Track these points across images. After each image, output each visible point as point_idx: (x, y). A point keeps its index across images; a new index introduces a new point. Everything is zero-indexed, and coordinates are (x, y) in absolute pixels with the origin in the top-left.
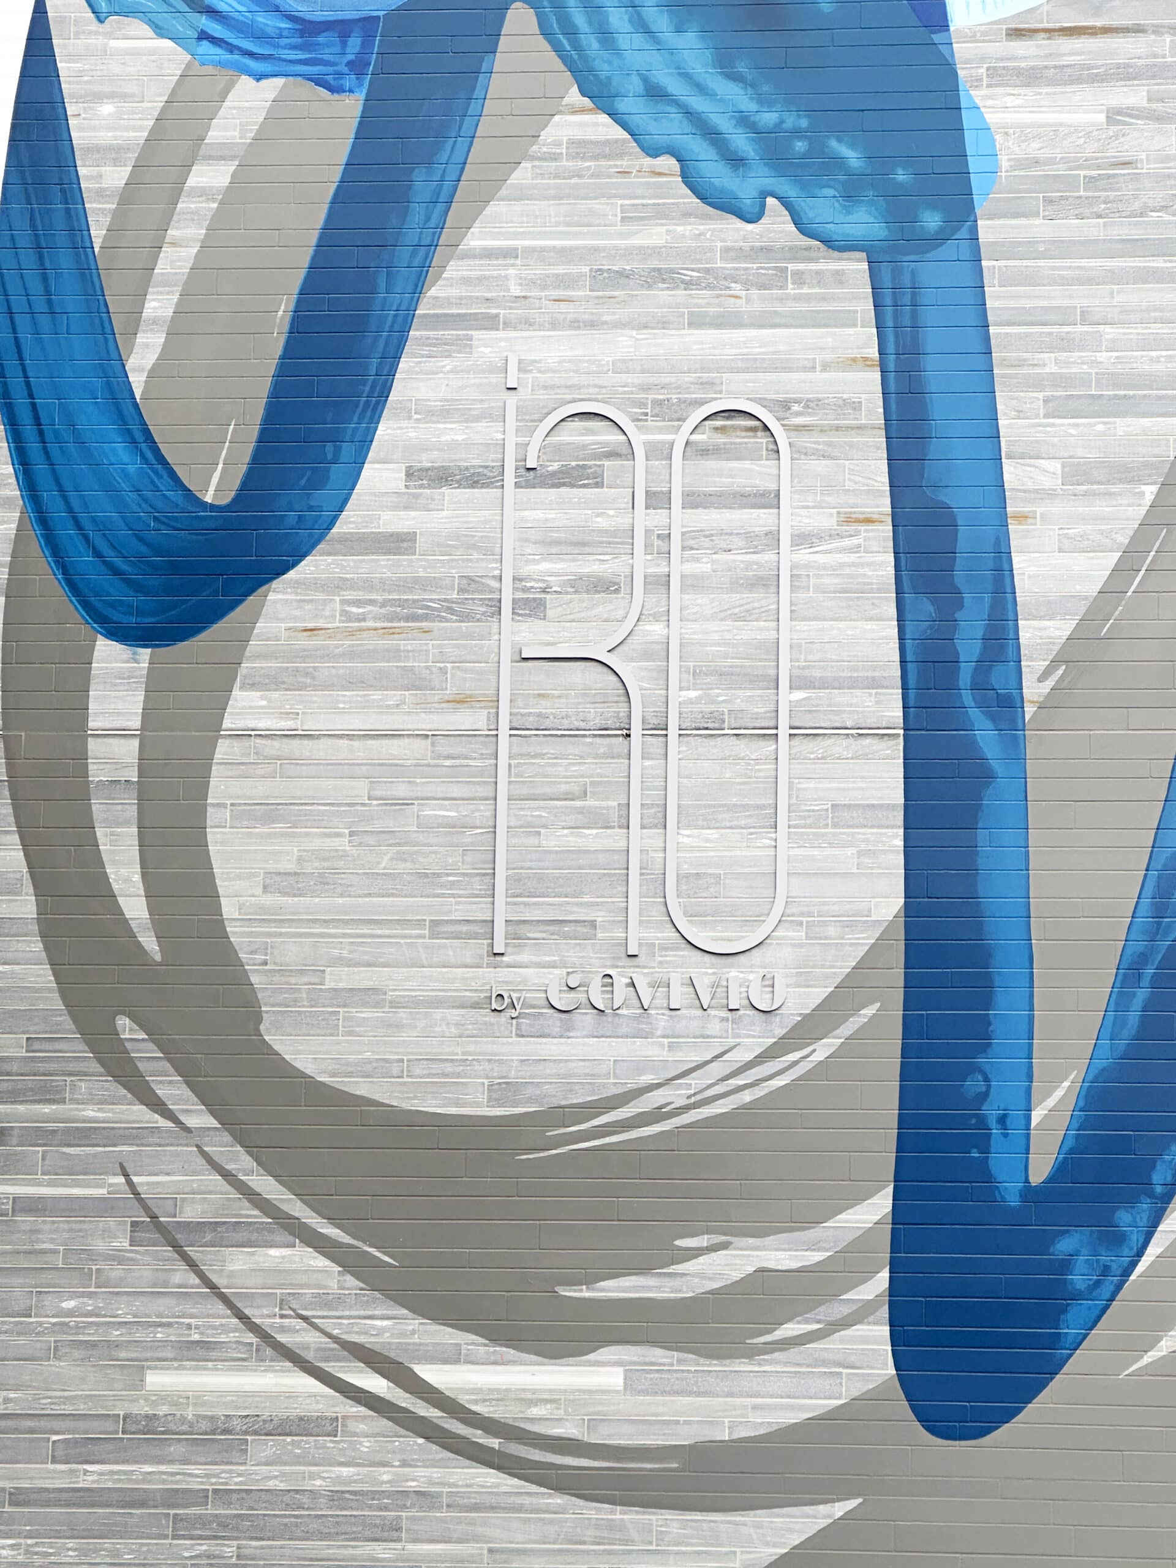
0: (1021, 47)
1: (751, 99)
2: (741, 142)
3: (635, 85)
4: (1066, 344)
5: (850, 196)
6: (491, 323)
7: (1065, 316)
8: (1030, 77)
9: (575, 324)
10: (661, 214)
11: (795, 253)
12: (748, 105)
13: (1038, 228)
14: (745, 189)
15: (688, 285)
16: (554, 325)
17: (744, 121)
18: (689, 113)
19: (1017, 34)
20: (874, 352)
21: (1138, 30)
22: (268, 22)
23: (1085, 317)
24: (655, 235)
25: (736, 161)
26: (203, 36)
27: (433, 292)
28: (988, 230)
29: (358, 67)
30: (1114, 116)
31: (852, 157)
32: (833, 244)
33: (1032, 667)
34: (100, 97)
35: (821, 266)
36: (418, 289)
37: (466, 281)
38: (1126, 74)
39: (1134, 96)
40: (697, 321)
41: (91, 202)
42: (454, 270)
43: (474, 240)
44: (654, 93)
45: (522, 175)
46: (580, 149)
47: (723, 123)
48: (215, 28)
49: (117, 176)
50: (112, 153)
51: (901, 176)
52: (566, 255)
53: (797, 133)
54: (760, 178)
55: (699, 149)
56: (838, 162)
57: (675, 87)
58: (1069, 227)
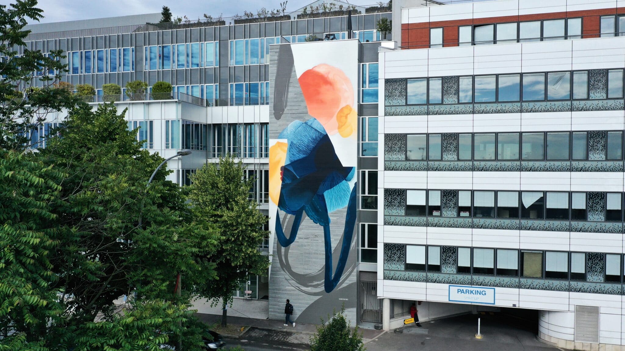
3: (310, 215)
5: (322, 223)
15: (313, 227)
17: (316, 218)
19: (332, 214)
20: (324, 232)
22: (290, 211)
29: (295, 214)
31: (322, 220)
33: (332, 251)
36: (299, 226)
48: (287, 211)
53: (319, 219)
54: (317, 221)
55: (314, 219)
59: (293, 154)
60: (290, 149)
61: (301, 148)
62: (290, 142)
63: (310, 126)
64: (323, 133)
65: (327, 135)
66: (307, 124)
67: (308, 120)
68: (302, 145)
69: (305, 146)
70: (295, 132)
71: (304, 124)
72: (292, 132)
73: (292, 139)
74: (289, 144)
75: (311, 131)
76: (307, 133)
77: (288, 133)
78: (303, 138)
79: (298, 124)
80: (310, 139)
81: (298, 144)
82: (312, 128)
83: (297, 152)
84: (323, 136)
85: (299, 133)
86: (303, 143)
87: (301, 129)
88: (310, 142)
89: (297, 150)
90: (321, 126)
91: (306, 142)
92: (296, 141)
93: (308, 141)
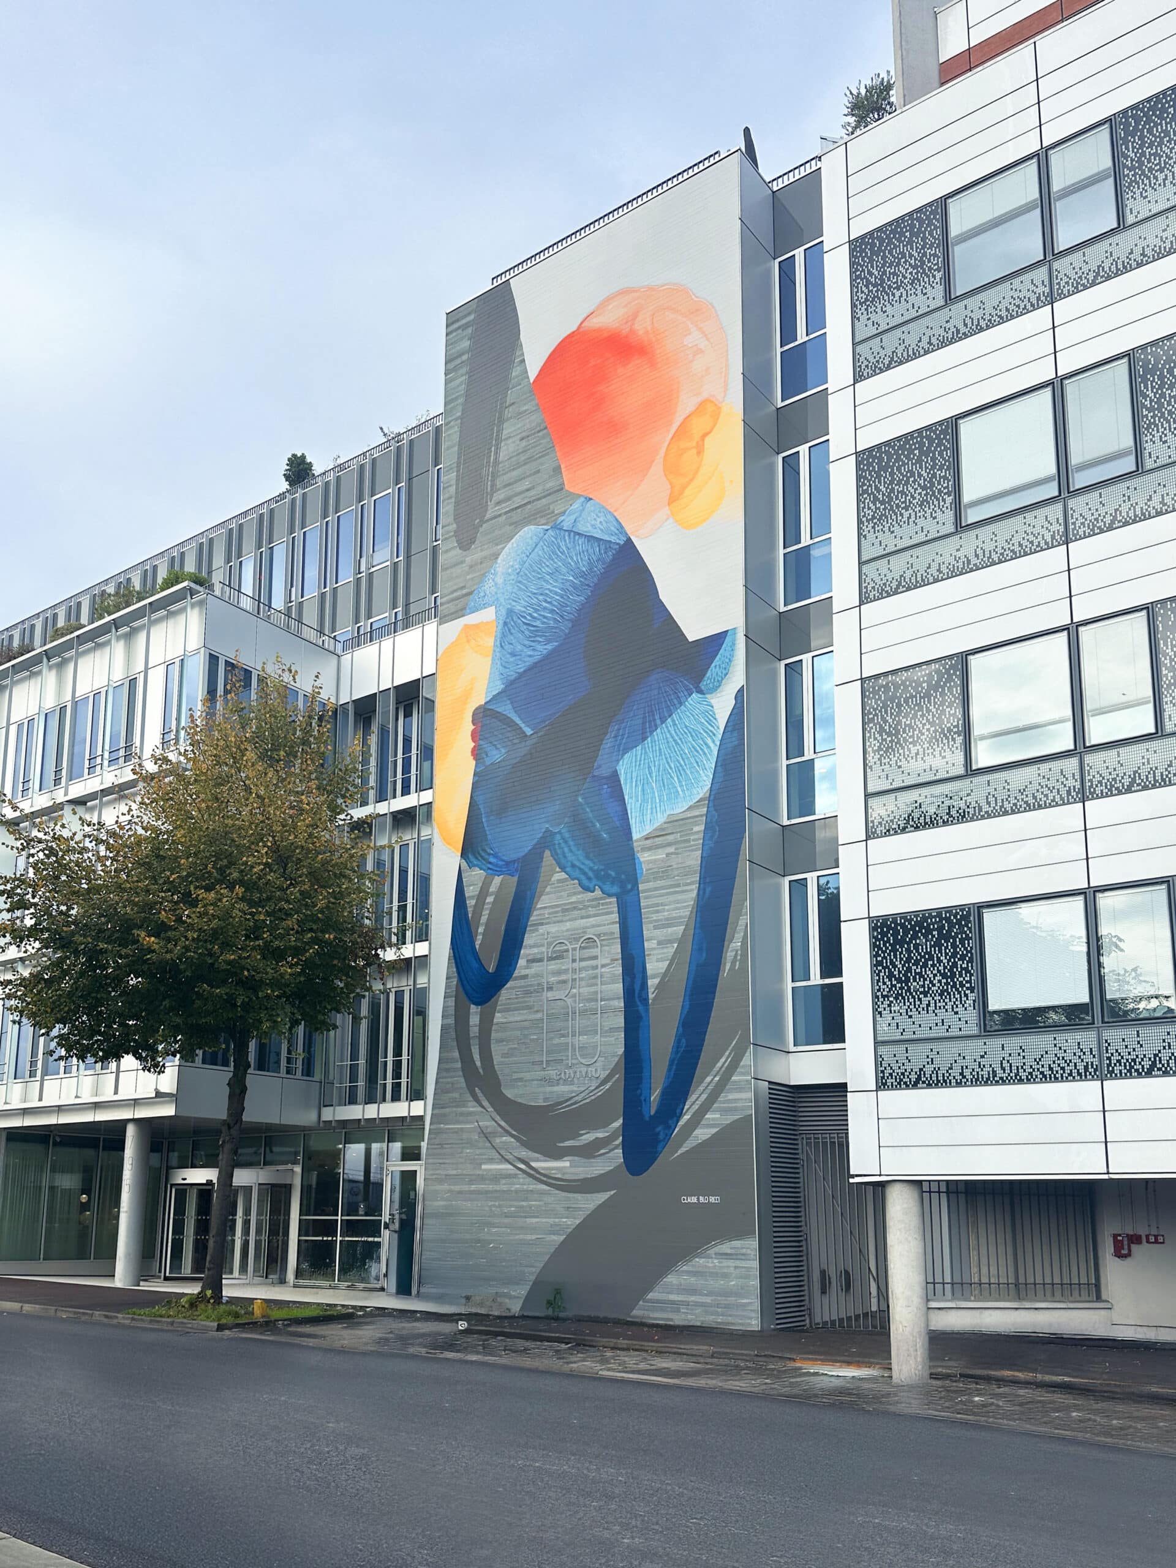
0: (648, 842)
2: (590, 874)
3: (569, 864)
4: (657, 912)
5: (613, 883)
6: (542, 924)
7: (657, 905)
8: (649, 849)
9: (559, 922)
10: (575, 894)
11: (601, 899)
12: (592, 865)
13: (651, 885)
14: (591, 886)
15: (581, 909)
16: (555, 923)
17: (591, 869)
18: (580, 869)
19: (647, 839)
20: (617, 920)
21: (673, 833)
22: (501, 863)
23: (662, 905)
24: (574, 899)
25: (589, 879)
26: (489, 868)
27: (531, 919)
28: (641, 887)
29: (516, 870)
30: (668, 855)
31: (613, 874)
32: (610, 895)
33: (651, 990)
34: (470, 885)
35: (607, 900)
36: (528, 919)
37: (537, 915)
38: (669, 844)
39: (671, 849)
40: (582, 918)
42: (535, 913)
43: (539, 906)
44: (573, 866)
45: (548, 889)
46: (559, 881)
47: (587, 870)
48: (490, 866)
49: (473, 902)
50: (471, 897)
51: (623, 877)
52: (556, 906)
53: (602, 870)
54: (595, 882)
55: (583, 877)
56: (610, 875)
57: (577, 864)
58: (659, 883)
59: (513, 654)
60: (503, 635)
61: (538, 623)
62: (504, 612)
63: (570, 531)
64: (613, 539)
65: (629, 541)
66: (561, 529)
67: (564, 512)
68: (545, 608)
69: (552, 611)
70: (521, 573)
71: (550, 532)
72: (510, 575)
73: (509, 599)
74: (501, 622)
75: (574, 547)
76: (561, 560)
77: (496, 584)
78: (547, 582)
79: (531, 538)
80: (571, 578)
81: (531, 611)
82: (577, 537)
83: (527, 643)
84: (614, 552)
85: (534, 571)
86: (546, 601)
87: (540, 553)
88: (571, 589)
89: (527, 633)
90: (609, 517)
91: (556, 593)
92: (522, 602)
93: (562, 589)
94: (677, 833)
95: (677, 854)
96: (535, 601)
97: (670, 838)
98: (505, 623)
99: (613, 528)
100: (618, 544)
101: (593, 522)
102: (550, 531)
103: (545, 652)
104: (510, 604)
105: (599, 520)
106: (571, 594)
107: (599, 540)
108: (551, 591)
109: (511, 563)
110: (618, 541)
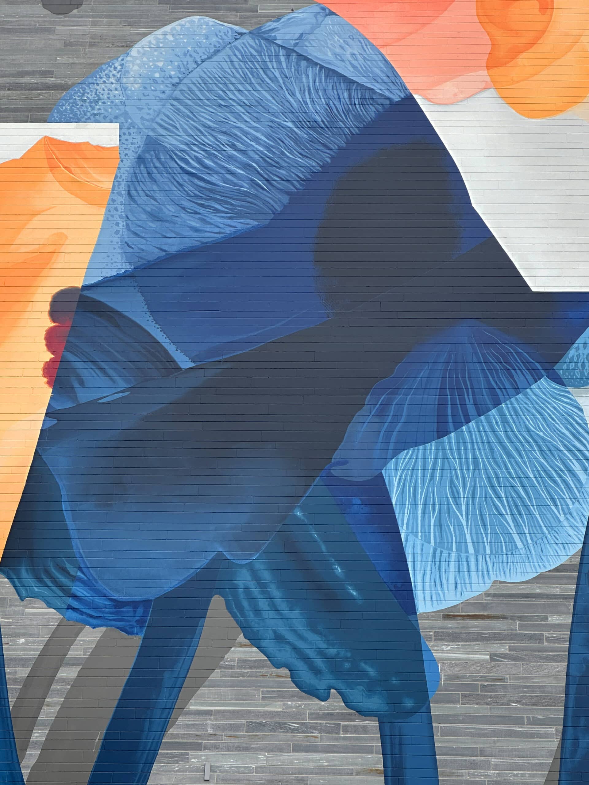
0: (450, 623)
1: (324, 642)
2: (319, 662)
3: (270, 634)
4: (473, 766)
5: (370, 690)
6: (198, 747)
7: (472, 752)
9: (239, 748)
10: (281, 696)
11: (344, 717)
12: (323, 646)
13: (459, 708)
14: (321, 685)
15: (293, 730)
16: (228, 749)
17: (321, 653)
18: (295, 648)
19: (447, 617)
21: (504, 617)
22: (100, 601)
23: (482, 753)
24: (277, 707)
25: (317, 672)
26: (69, 607)
27: (171, 731)
28: (435, 709)
29: (141, 623)
30: (493, 657)
31: (371, 671)
32: (363, 713)
34: (19, 636)
35: (357, 723)
36: (164, 730)
37: (187, 726)
38: (498, 638)
40: (297, 749)
41: (10, 685)
42: (182, 720)
43: (192, 707)
44: (279, 638)
45: (216, 675)
46: (244, 663)
47: (311, 654)
48: (75, 604)
49: (23, 673)
50: (21, 662)
51: (394, 681)
52: (235, 714)
53: (346, 659)
54: (328, 680)
55: (300, 665)
56: (365, 673)
57: (289, 636)
58: (474, 709)
59: (154, 216)
60: (135, 179)
61: (214, 178)
62: (139, 141)
64: (377, 87)
65: (409, 101)
67: (278, 18)
68: (230, 158)
69: (246, 167)
70: (181, 87)
71: (248, 40)
72: (155, 81)
73: (153, 121)
74: (132, 156)
75: (298, 78)
76: (269, 90)
77: (124, 89)
78: (238, 117)
79: (207, 38)
80: (290, 124)
81: (200, 154)
82: (304, 64)
83: (187, 204)
84: (380, 108)
85: (210, 91)
86: (233, 146)
87: (225, 66)
88: (288, 141)
89: (189, 188)
90: (369, 51)
91: (256, 140)
92: (182, 133)
93: (268, 136)
94: (513, 618)
95: (516, 659)
96: (209, 140)
97: (500, 626)
98: (141, 160)
99: (377, 71)
100: (388, 98)
101: (338, 50)
102: (247, 37)
103: (228, 230)
104: (153, 130)
105: (349, 51)
106: (288, 150)
107: (350, 82)
108: (246, 134)
109: (161, 64)
110: (387, 94)
